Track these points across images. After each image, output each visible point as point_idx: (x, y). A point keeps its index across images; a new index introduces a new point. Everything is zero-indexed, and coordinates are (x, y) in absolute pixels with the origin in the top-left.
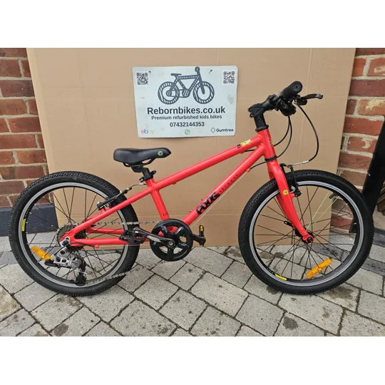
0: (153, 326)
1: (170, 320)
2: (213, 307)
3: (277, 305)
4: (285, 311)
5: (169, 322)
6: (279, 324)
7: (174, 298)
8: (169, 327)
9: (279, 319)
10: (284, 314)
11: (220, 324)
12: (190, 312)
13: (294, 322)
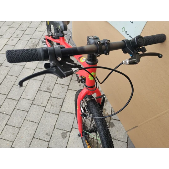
0: (49, 85)
1: (53, 89)
2: (63, 101)
3: (72, 128)
4: (70, 132)
5: (52, 89)
6: (63, 130)
7: (63, 86)
8: (50, 90)
9: (65, 130)
10: (68, 131)
11: (56, 106)
12: (58, 94)
13: (66, 137)
